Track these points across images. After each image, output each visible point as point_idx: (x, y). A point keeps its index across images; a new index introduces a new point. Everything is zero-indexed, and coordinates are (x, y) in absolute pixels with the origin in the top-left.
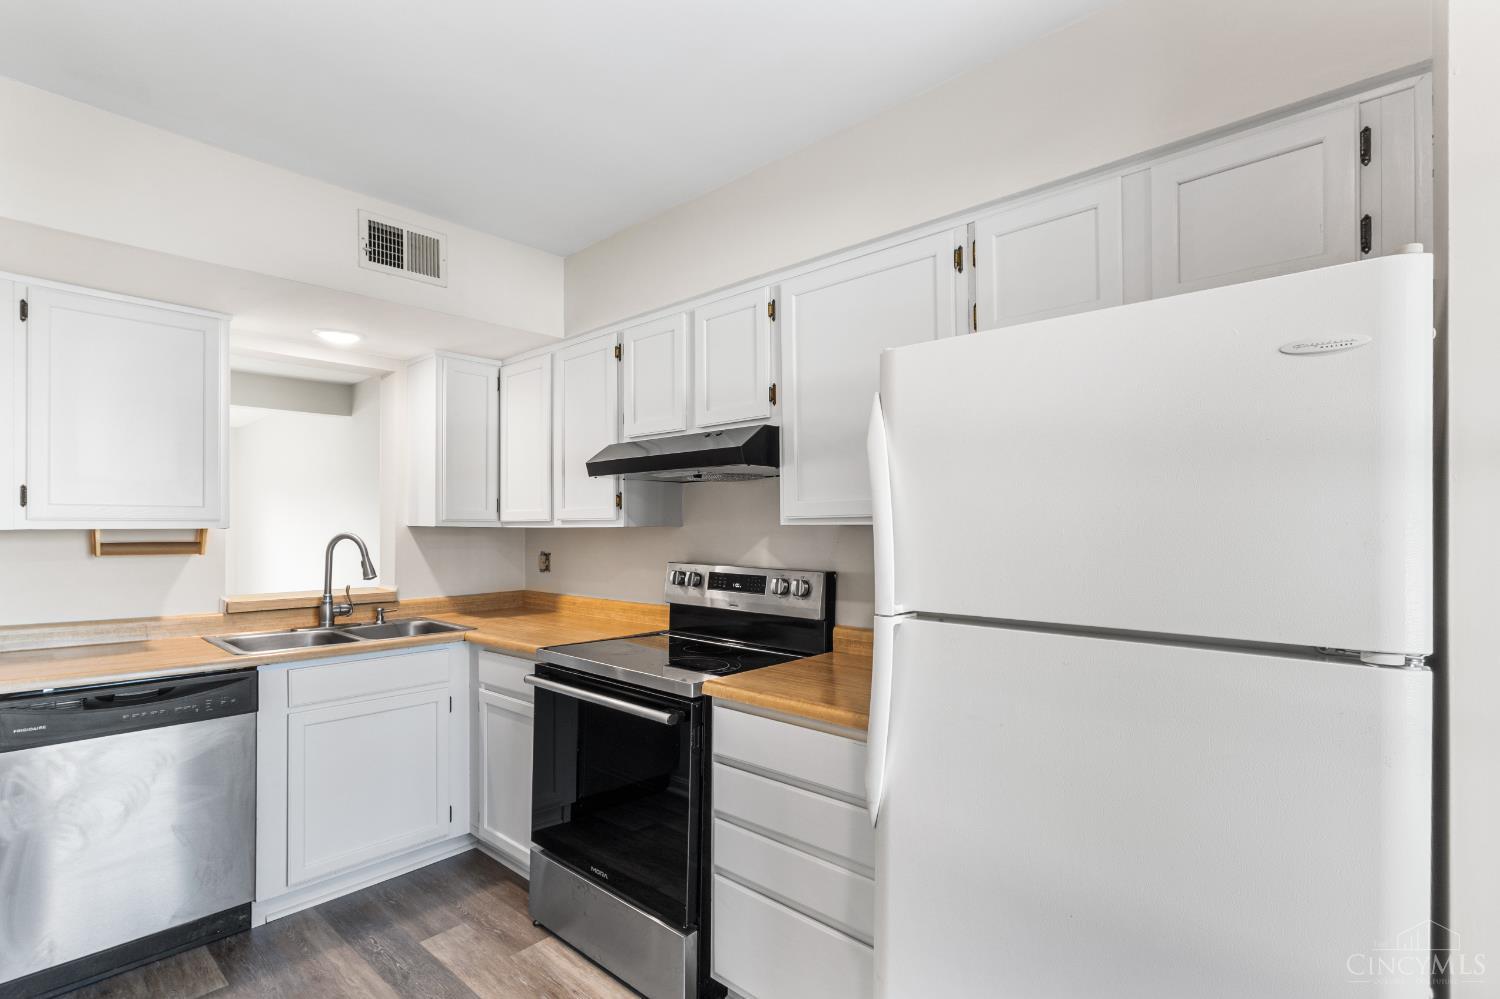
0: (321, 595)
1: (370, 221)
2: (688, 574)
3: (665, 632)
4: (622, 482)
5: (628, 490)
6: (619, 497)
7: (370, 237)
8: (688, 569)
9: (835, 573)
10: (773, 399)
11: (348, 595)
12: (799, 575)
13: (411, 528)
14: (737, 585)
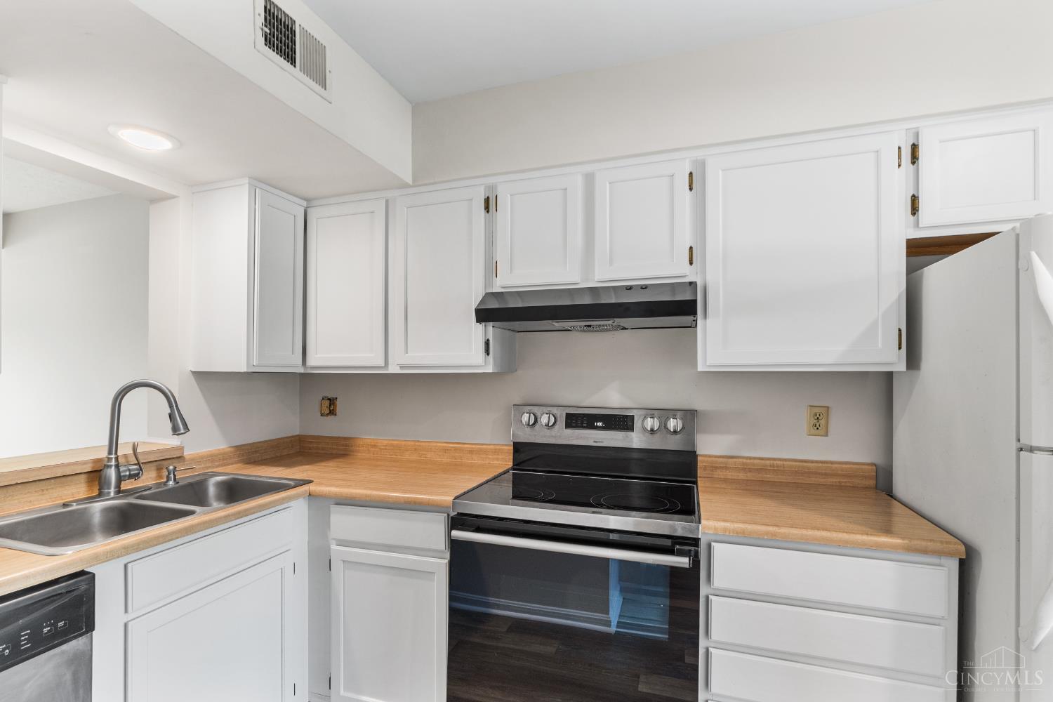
3: (508, 471)
4: (492, 329)
5: (501, 337)
6: (487, 343)
8: (539, 411)
10: (691, 260)
11: (136, 454)
13: (195, 373)
14: (600, 424)
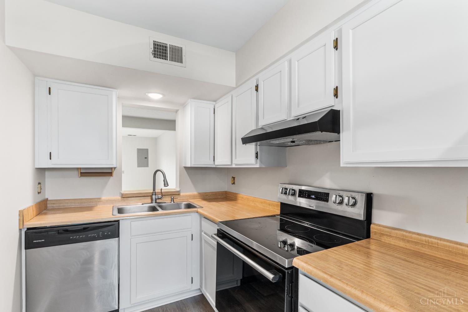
0: (152, 191)
1: (154, 41)
2: (288, 189)
3: (277, 215)
4: (258, 147)
5: (260, 150)
6: (257, 154)
7: (154, 48)
8: (289, 187)
9: (372, 194)
10: (336, 95)
11: (161, 192)
12: (349, 194)
13: (185, 167)
14: (313, 197)
